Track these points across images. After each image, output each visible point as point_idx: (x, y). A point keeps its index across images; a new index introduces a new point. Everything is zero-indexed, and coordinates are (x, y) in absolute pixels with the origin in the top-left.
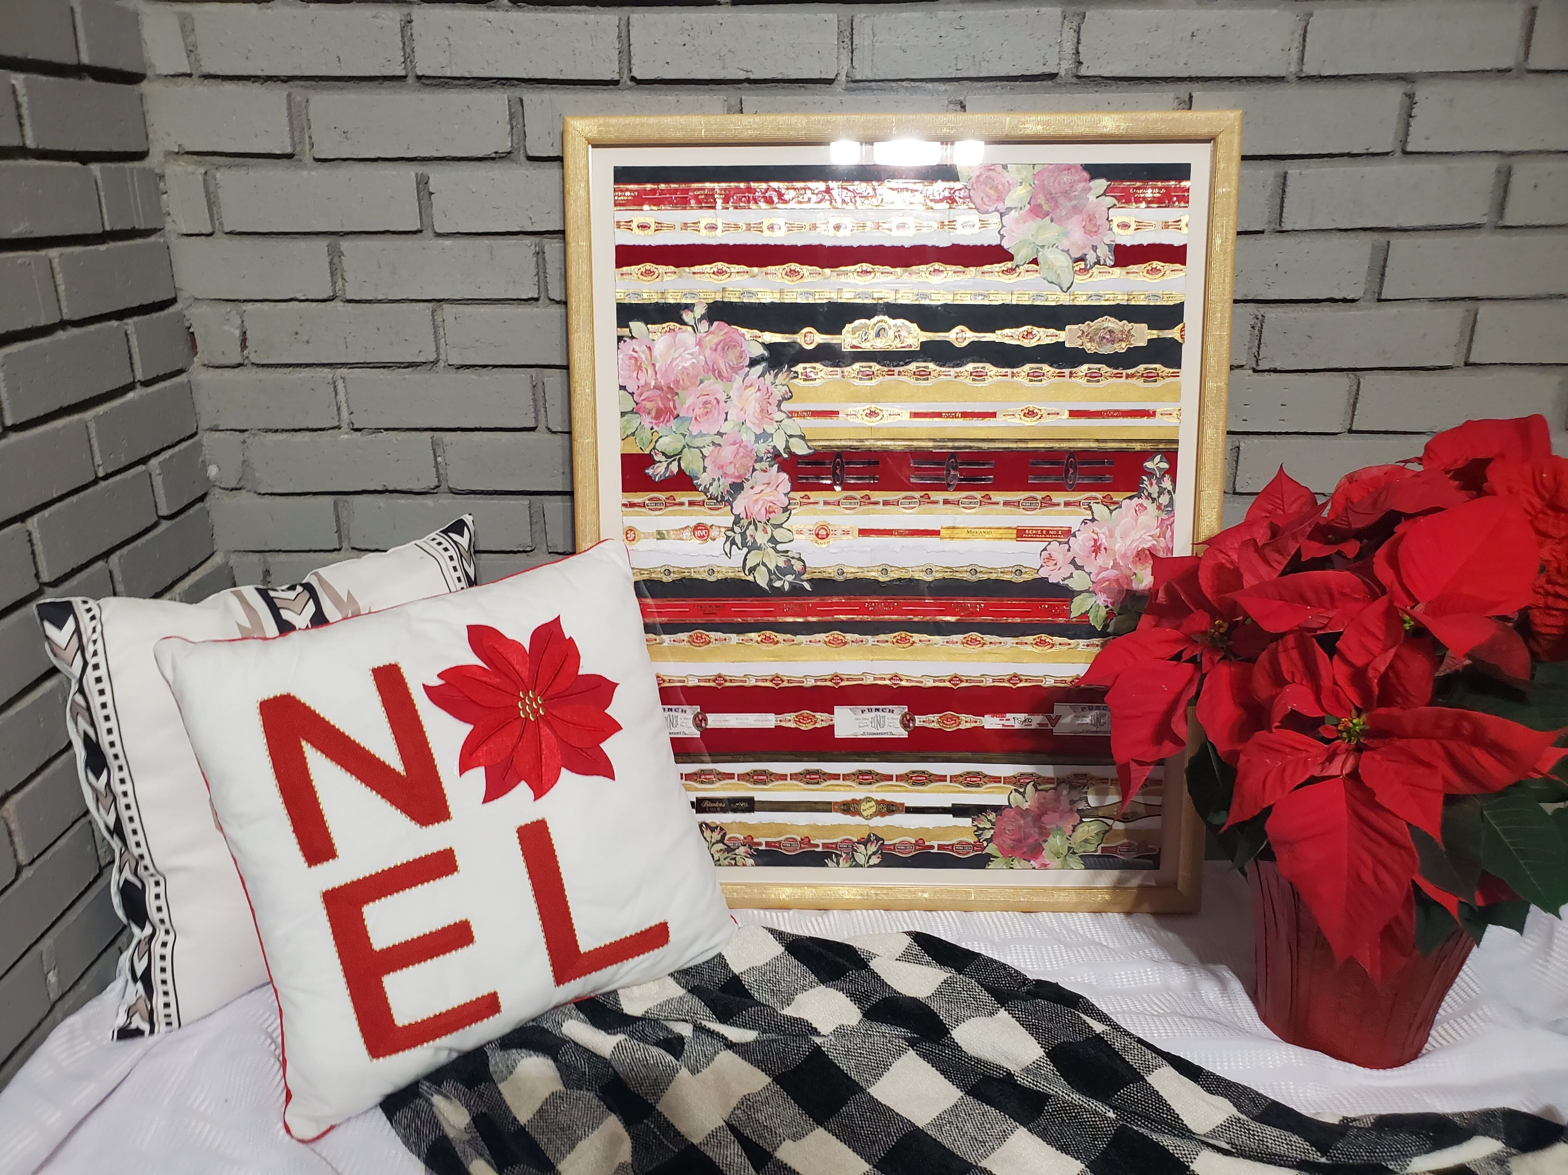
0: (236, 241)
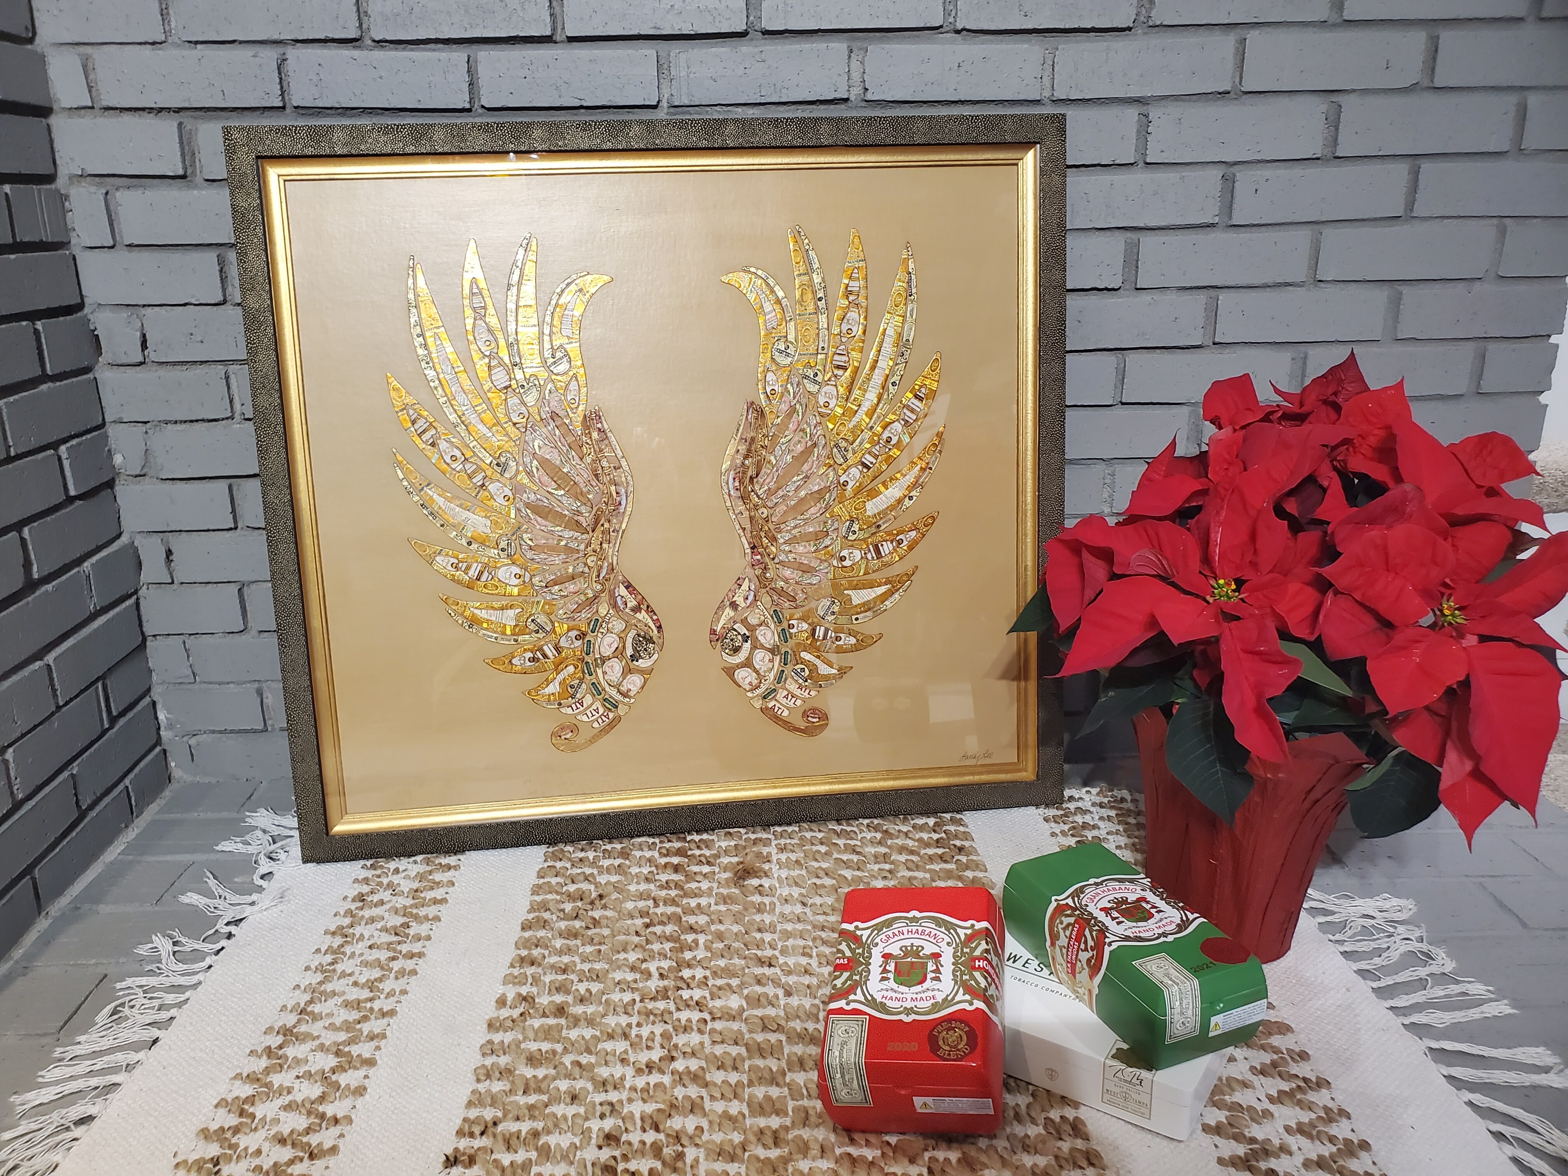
0: (136, 254)
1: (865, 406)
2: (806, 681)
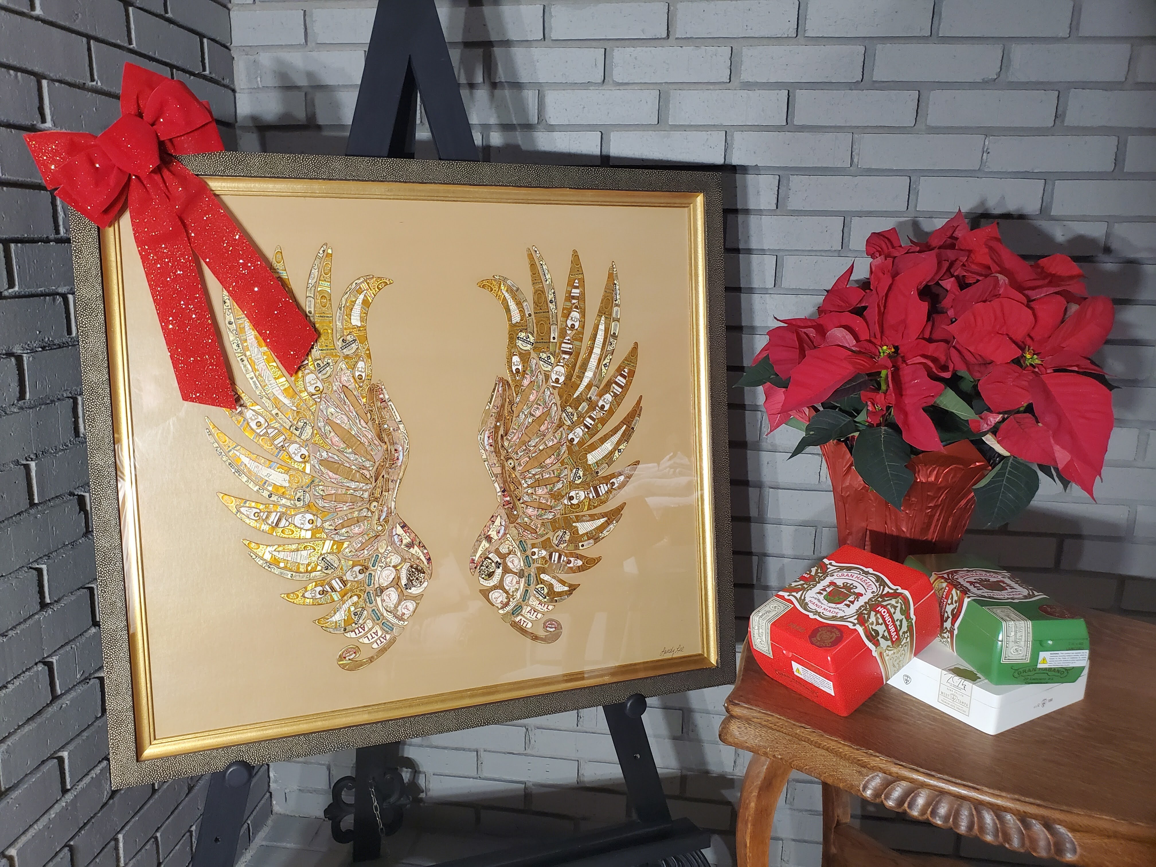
1: (585, 381)
2: (545, 598)
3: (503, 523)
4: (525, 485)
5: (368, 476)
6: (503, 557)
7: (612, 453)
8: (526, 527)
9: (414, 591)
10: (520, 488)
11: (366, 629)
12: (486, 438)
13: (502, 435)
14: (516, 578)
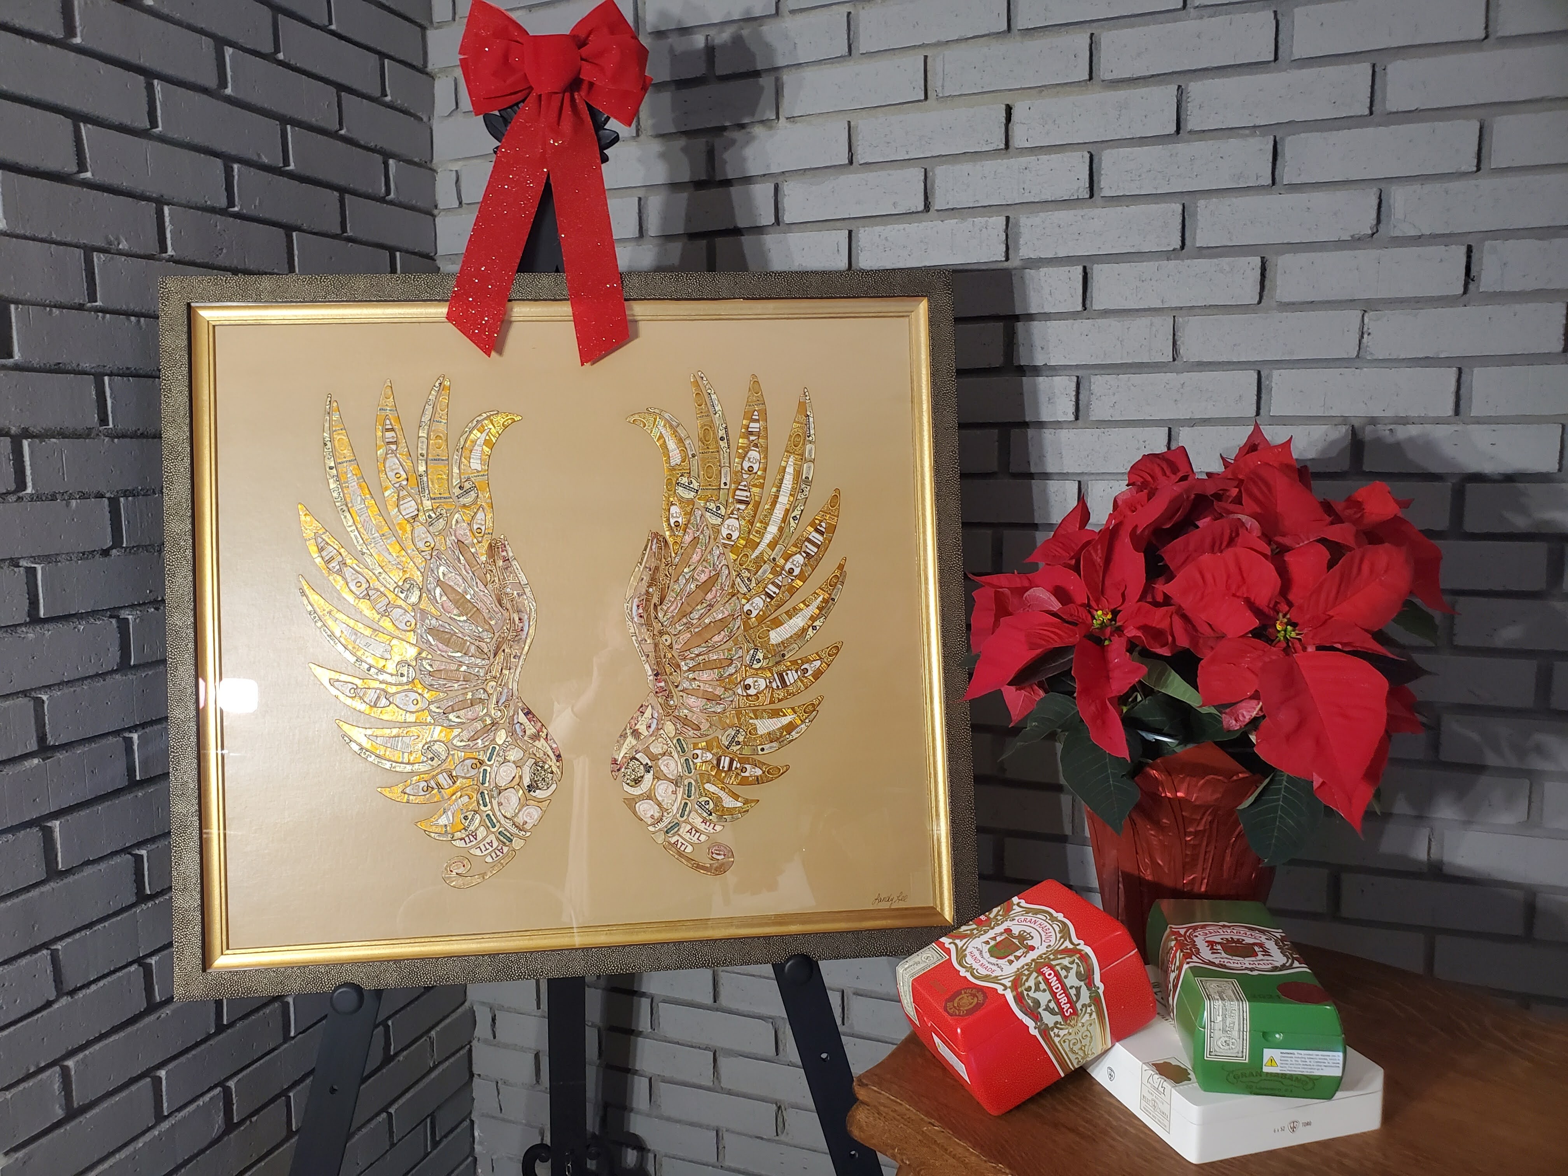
1: (768, 538)
2: (711, 814)
3: (656, 715)
4: (685, 668)
5: (486, 650)
6: (654, 758)
7: (804, 630)
8: (685, 722)
9: (538, 794)
10: (678, 671)
11: (479, 839)
12: (635, 608)
13: (655, 604)
14: (672, 787)
